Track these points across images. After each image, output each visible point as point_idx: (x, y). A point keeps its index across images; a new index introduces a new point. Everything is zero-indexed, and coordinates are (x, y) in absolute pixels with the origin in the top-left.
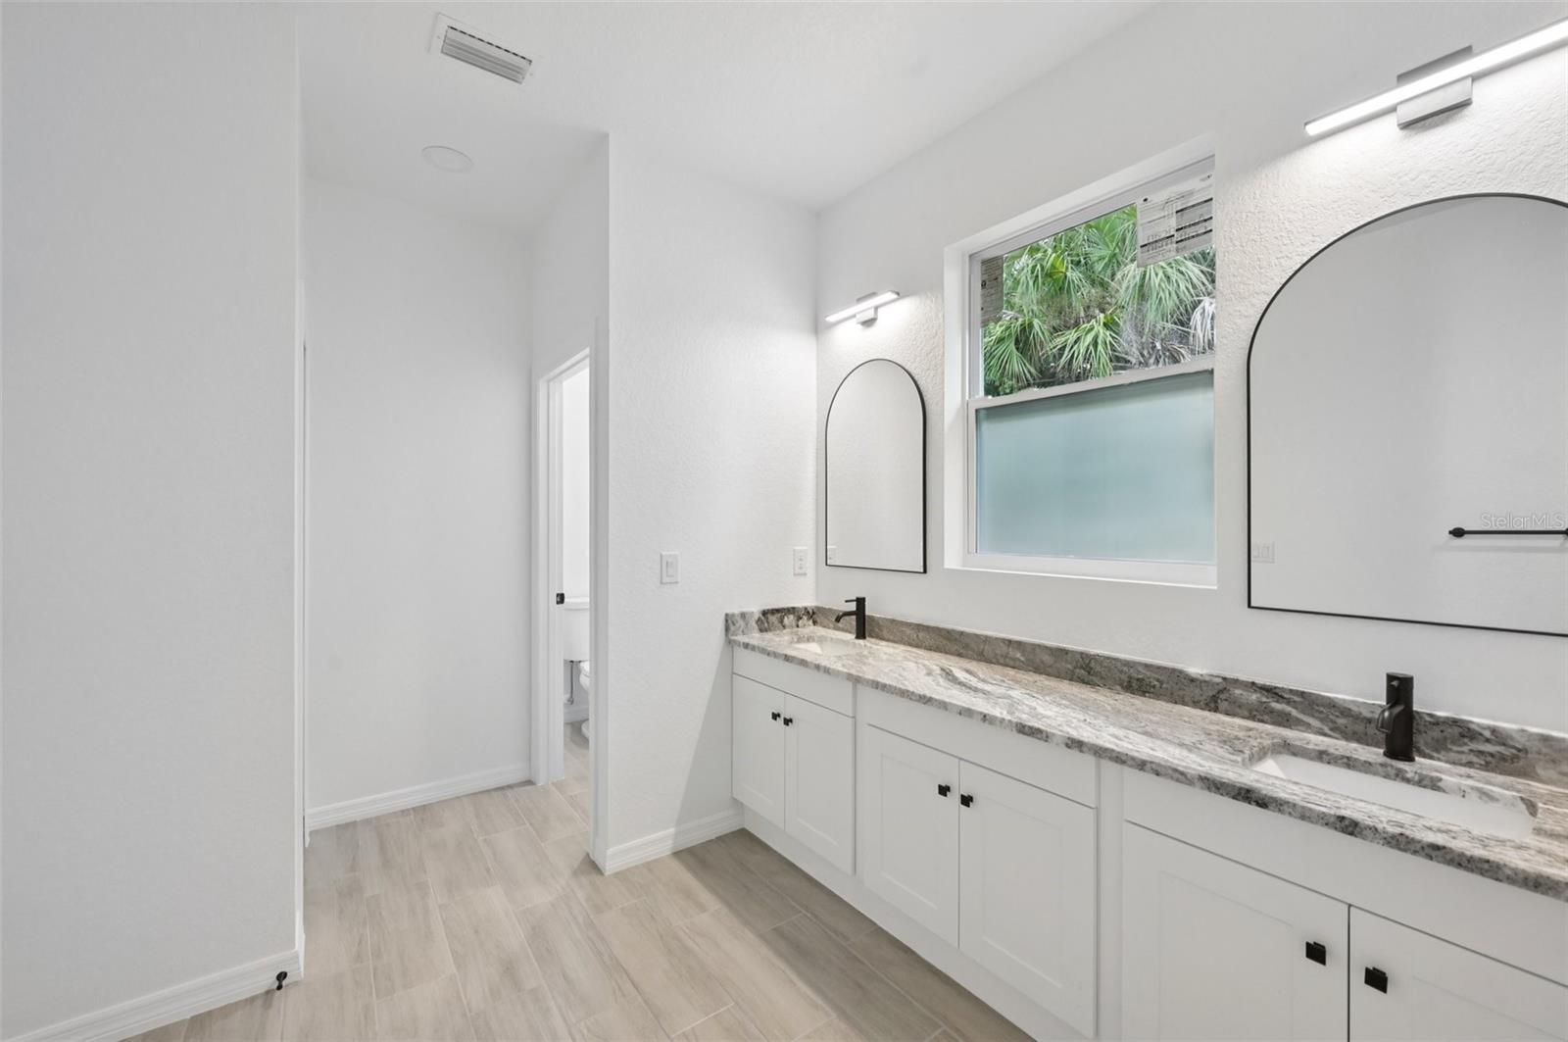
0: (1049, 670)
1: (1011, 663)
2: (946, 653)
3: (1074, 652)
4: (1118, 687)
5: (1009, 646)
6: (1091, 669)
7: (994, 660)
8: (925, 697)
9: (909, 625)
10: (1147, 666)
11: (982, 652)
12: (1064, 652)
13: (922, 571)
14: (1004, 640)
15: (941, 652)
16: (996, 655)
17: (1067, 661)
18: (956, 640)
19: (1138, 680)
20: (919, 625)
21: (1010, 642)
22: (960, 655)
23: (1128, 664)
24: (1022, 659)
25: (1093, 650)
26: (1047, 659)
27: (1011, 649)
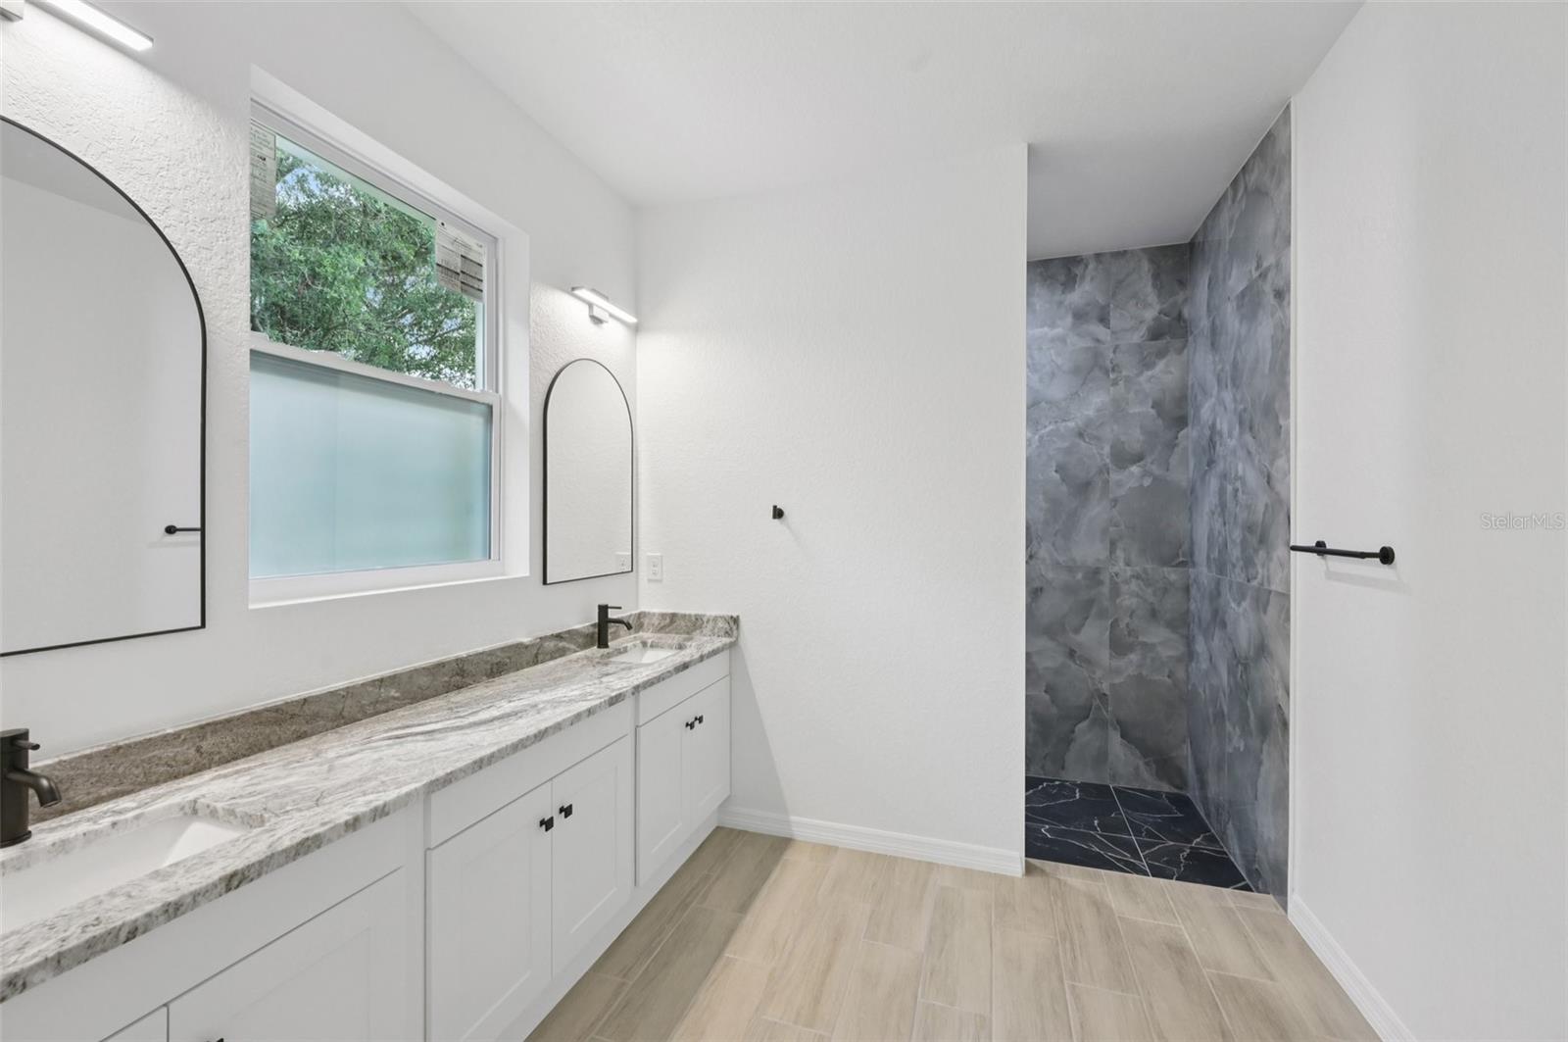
0: (427, 692)
1: (383, 707)
2: (272, 747)
3: (449, 662)
4: (484, 678)
5: (380, 687)
6: (464, 671)
7: (359, 716)
8: (540, 732)
9: (166, 740)
10: (502, 649)
11: (341, 714)
12: (441, 665)
13: (199, 624)
14: (373, 683)
15: (261, 750)
16: (362, 706)
17: (445, 675)
18: (293, 716)
19: (497, 664)
20: (202, 727)
21: (382, 680)
22: (301, 736)
23: (491, 653)
24: (397, 695)
25: (463, 654)
26: (424, 681)
27: (382, 690)
